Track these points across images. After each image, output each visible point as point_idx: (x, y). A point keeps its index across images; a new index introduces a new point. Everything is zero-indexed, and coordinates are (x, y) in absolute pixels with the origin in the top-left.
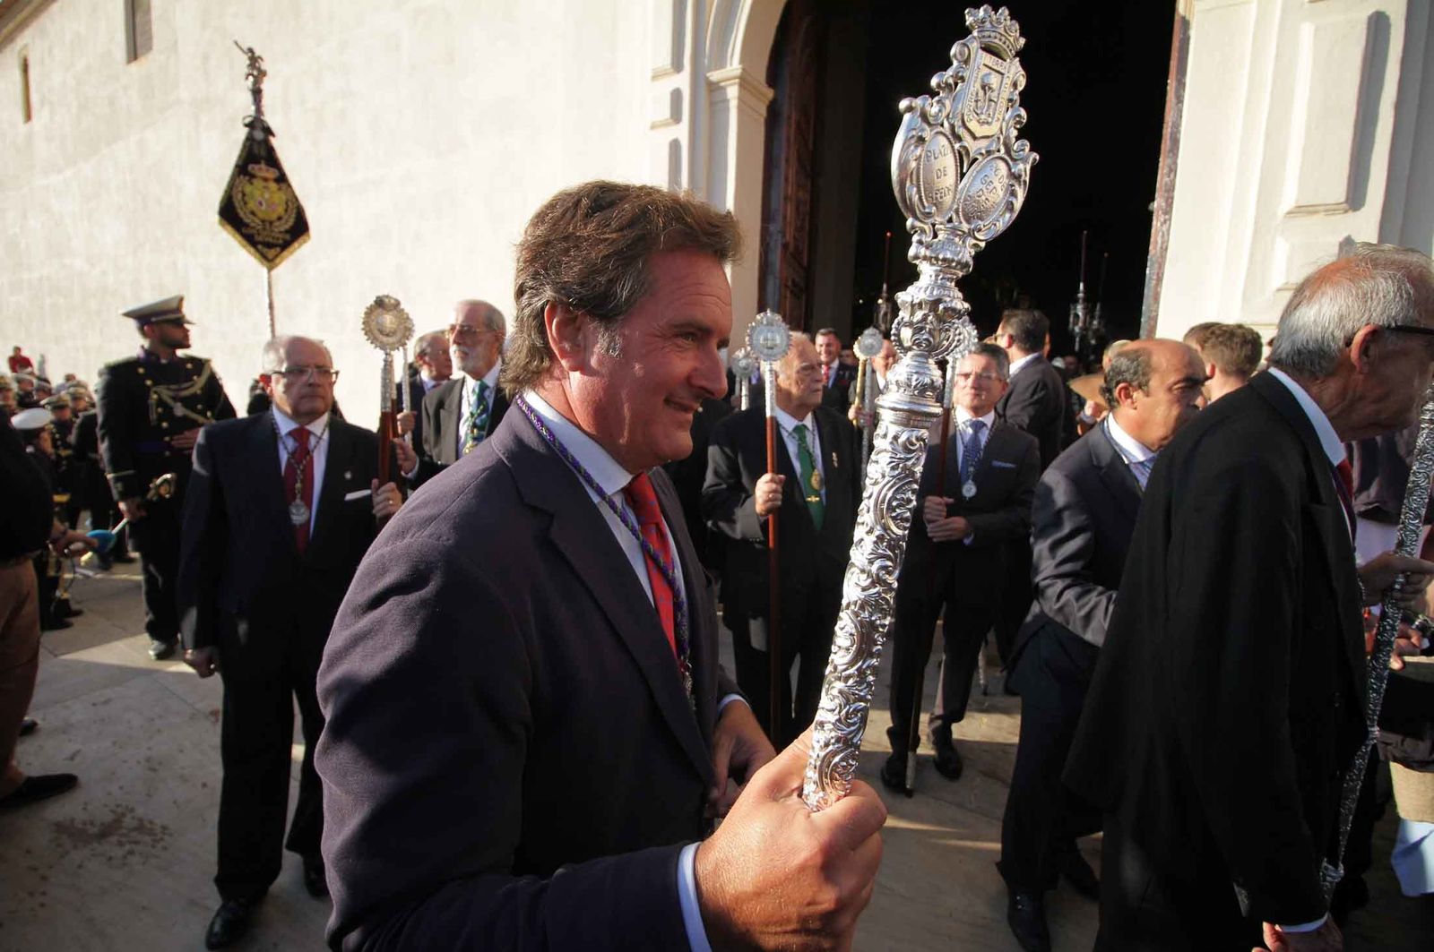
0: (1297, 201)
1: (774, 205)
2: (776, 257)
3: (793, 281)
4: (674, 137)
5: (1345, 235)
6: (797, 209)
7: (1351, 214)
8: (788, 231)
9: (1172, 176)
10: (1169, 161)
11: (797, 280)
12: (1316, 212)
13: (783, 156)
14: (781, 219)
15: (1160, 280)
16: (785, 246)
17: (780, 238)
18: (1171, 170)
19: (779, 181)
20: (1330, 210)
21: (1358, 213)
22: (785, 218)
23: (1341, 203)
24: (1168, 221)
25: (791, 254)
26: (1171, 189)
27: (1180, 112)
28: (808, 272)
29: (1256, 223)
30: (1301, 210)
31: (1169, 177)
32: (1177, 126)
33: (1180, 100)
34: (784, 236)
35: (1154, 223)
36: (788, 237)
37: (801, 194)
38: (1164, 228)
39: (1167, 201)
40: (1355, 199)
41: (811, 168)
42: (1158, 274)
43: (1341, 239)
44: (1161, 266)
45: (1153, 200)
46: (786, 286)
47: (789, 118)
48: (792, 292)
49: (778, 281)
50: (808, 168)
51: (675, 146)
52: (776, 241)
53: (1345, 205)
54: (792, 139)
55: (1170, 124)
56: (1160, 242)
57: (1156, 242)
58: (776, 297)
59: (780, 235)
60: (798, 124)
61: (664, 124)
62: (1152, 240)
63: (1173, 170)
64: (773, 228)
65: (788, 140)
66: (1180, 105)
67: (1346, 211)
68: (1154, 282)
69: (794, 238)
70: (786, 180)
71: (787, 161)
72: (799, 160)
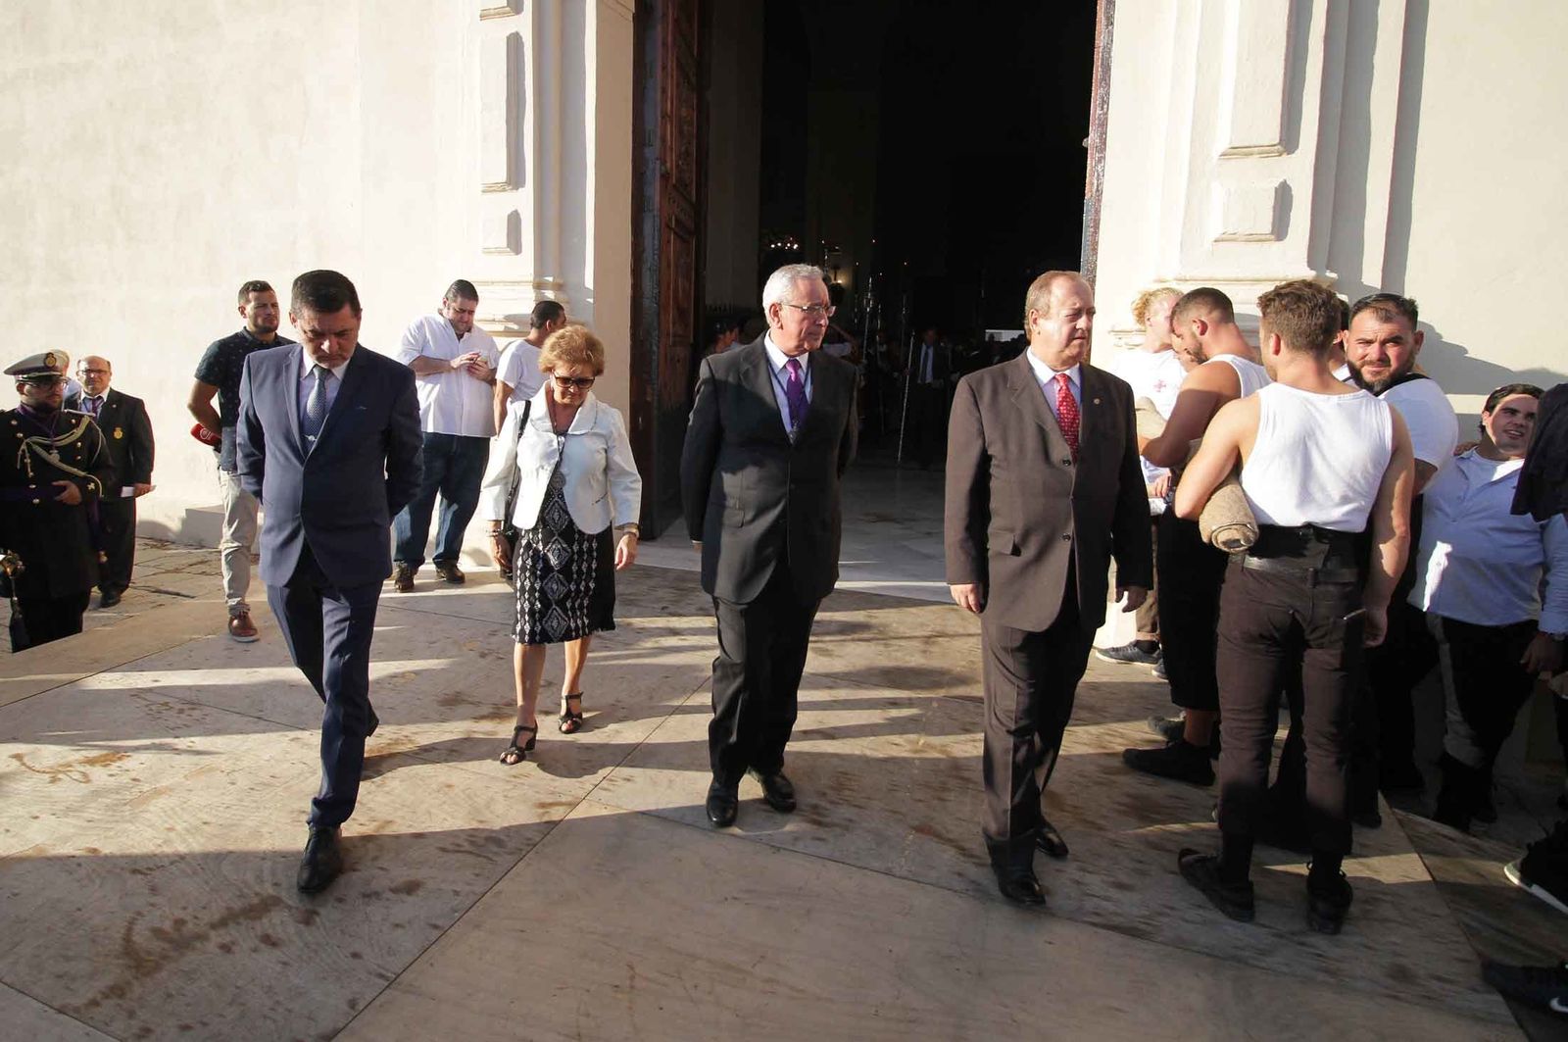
0: (1231, 142)
1: (649, 127)
2: (654, 191)
3: (676, 220)
4: (513, 31)
5: (1281, 180)
6: (681, 132)
7: (1285, 156)
8: (668, 160)
9: (1105, 106)
10: (1101, 91)
11: (682, 217)
12: (1252, 154)
13: (659, 64)
14: (658, 143)
15: (1097, 227)
16: (665, 177)
17: (658, 166)
18: (1103, 101)
19: (655, 95)
20: (1265, 152)
21: (1293, 155)
22: (663, 140)
23: (1275, 145)
24: (1100, 160)
25: (674, 186)
26: (1103, 124)
27: (1111, 34)
28: (698, 210)
29: (1190, 164)
30: (1236, 152)
31: (1102, 109)
32: (1108, 49)
33: (1110, 22)
34: (663, 163)
35: (1089, 162)
36: (668, 165)
37: (684, 112)
38: (1099, 168)
39: (1101, 137)
40: (1289, 141)
41: (696, 76)
42: (1095, 220)
43: (1277, 185)
44: (1098, 212)
45: (1087, 136)
46: (668, 226)
47: (665, 15)
48: (675, 233)
49: (657, 220)
50: (693, 80)
51: (514, 42)
52: (654, 169)
53: (1279, 147)
54: (670, 39)
55: (1101, 50)
56: (1095, 185)
57: (1093, 184)
58: (656, 242)
59: (658, 162)
60: (676, 21)
61: (499, 13)
62: (1087, 181)
63: (1105, 102)
64: (651, 152)
65: (664, 44)
66: (1110, 28)
67: (1280, 155)
68: (1092, 230)
69: (677, 166)
70: (664, 91)
71: (664, 68)
72: (680, 66)
